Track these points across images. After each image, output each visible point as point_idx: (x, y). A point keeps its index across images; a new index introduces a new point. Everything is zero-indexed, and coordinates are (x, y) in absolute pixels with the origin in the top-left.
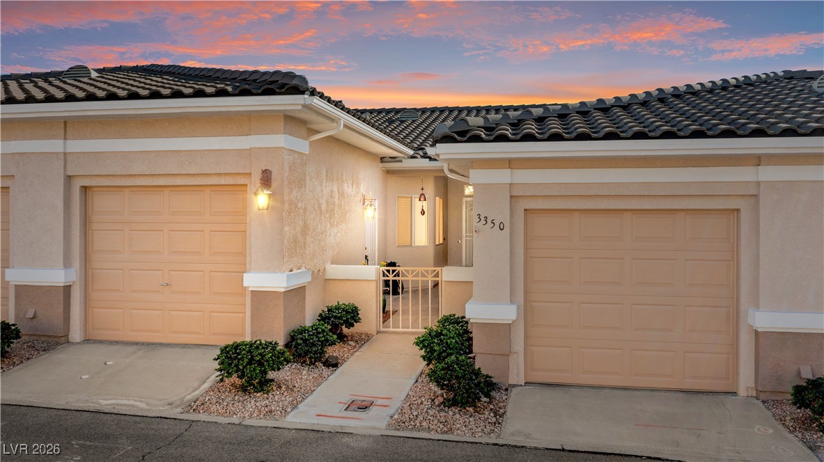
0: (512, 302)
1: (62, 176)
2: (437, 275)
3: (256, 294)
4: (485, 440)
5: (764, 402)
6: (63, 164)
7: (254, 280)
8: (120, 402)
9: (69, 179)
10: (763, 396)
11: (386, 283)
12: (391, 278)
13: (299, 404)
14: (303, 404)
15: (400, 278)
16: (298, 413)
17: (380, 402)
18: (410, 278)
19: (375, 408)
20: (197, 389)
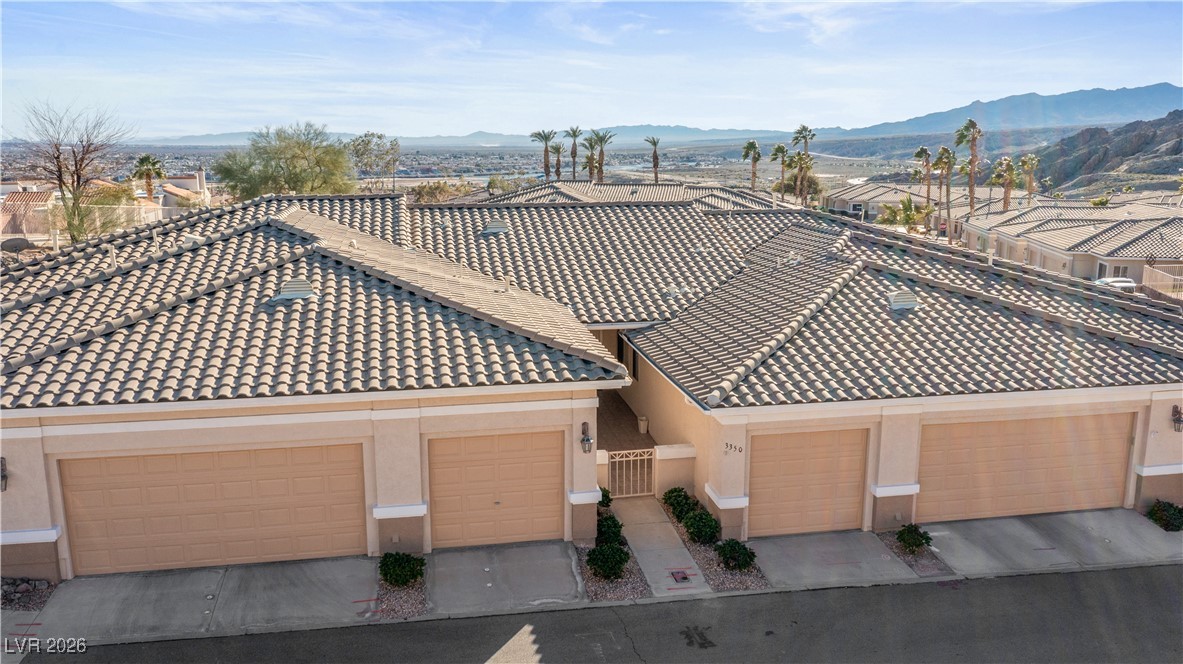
1: (418, 434)
2: (651, 455)
3: (577, 507)
4: (767, 591)
5: (878, 535)
6: (418, 426)
7: (577, 498)
8: (545, 601)
9: (421, 434)
10: (877, 532)
11: (613, 464)
12: (617, 459)
13: (646, 583)
14: (649, 583)
15: (624, 459)
16: (656, 589)
17: (688, 572)
18: (632, 458)
19: (691, 577)
20: (577, 583)
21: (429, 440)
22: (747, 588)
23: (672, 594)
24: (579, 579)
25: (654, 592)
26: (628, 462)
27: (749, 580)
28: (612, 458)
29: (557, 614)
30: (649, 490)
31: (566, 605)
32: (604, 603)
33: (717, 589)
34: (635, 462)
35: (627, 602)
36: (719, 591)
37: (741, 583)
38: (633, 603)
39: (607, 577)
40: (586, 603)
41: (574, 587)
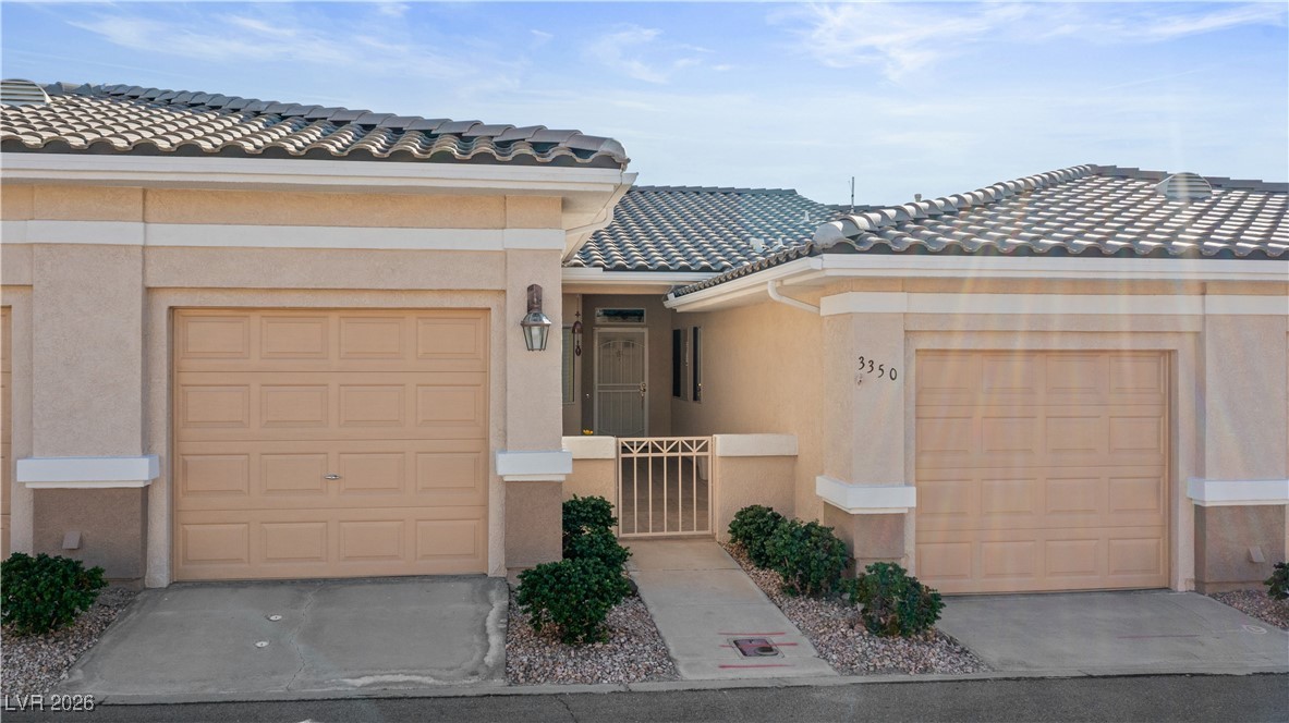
0: (907, 484)
1: (140, 287)
2: (705, 449)
3: (511, 487)
4: (980, 675)
5: (1213, 594)
6: (140, 265)
7: (512, 466)
8: (384, 678)
9: (148, 290)
10: (1210, 589)
11: (627, 463)
12: (635, 454)
13: (666, 654)
14: (673, 653)
15: (650, 455)
16: (688, 666)
17: (774, 640)
18: (665, 453)
19: (781, 648)
20: (487, 647)
21: (172, 309)
22: (926, 669)
23: (731, 676)
24: (495, 640)
25: (681, 669)
26: (658, 462)
27: (933, 655)
28: (625, 450)
29: (403, 704)
30: (703, 525)
31: (438, 687)
32: (547, 688)
33: (848, 667)
34: (672, 461)
35: (606, 686)
36: (853, 674)
37: (910, 658)
38: (622, 689)
39: (568, 638)
40: (498, 685)
41: (479, 652)
